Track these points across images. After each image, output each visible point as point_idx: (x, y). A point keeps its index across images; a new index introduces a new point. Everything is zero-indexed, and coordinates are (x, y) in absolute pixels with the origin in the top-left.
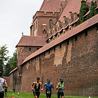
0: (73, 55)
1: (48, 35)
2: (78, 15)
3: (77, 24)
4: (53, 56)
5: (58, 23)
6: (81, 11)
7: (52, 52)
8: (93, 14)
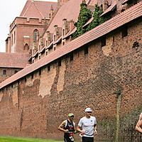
0: (66, 81)
1: (31, 53)
2: (76, 25)
3: (73, 36)
4: (38, 83)
5: (46, 34)
6: (80, 18)
7: (36, 77)
8: (98, 24)
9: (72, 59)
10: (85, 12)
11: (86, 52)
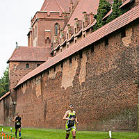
0: (88, 72)
1: (52, 46)
2: (95, 17)
3: (93, 29)
4: (60, 75)
5: (67, 27)
6: (99, 11)
7: (58, 69)
8: (117, 15)
9: (92, 51)
10: (104, 5)
11: (107, 44)
